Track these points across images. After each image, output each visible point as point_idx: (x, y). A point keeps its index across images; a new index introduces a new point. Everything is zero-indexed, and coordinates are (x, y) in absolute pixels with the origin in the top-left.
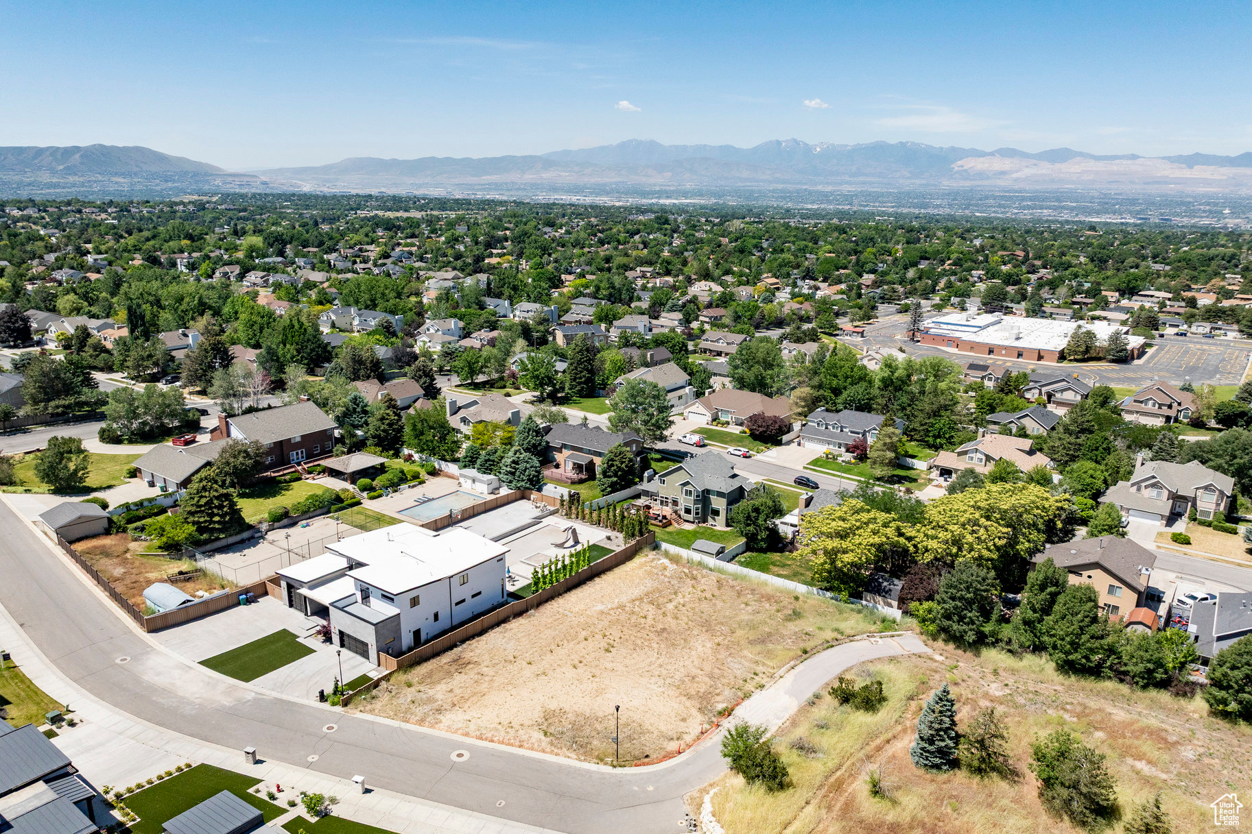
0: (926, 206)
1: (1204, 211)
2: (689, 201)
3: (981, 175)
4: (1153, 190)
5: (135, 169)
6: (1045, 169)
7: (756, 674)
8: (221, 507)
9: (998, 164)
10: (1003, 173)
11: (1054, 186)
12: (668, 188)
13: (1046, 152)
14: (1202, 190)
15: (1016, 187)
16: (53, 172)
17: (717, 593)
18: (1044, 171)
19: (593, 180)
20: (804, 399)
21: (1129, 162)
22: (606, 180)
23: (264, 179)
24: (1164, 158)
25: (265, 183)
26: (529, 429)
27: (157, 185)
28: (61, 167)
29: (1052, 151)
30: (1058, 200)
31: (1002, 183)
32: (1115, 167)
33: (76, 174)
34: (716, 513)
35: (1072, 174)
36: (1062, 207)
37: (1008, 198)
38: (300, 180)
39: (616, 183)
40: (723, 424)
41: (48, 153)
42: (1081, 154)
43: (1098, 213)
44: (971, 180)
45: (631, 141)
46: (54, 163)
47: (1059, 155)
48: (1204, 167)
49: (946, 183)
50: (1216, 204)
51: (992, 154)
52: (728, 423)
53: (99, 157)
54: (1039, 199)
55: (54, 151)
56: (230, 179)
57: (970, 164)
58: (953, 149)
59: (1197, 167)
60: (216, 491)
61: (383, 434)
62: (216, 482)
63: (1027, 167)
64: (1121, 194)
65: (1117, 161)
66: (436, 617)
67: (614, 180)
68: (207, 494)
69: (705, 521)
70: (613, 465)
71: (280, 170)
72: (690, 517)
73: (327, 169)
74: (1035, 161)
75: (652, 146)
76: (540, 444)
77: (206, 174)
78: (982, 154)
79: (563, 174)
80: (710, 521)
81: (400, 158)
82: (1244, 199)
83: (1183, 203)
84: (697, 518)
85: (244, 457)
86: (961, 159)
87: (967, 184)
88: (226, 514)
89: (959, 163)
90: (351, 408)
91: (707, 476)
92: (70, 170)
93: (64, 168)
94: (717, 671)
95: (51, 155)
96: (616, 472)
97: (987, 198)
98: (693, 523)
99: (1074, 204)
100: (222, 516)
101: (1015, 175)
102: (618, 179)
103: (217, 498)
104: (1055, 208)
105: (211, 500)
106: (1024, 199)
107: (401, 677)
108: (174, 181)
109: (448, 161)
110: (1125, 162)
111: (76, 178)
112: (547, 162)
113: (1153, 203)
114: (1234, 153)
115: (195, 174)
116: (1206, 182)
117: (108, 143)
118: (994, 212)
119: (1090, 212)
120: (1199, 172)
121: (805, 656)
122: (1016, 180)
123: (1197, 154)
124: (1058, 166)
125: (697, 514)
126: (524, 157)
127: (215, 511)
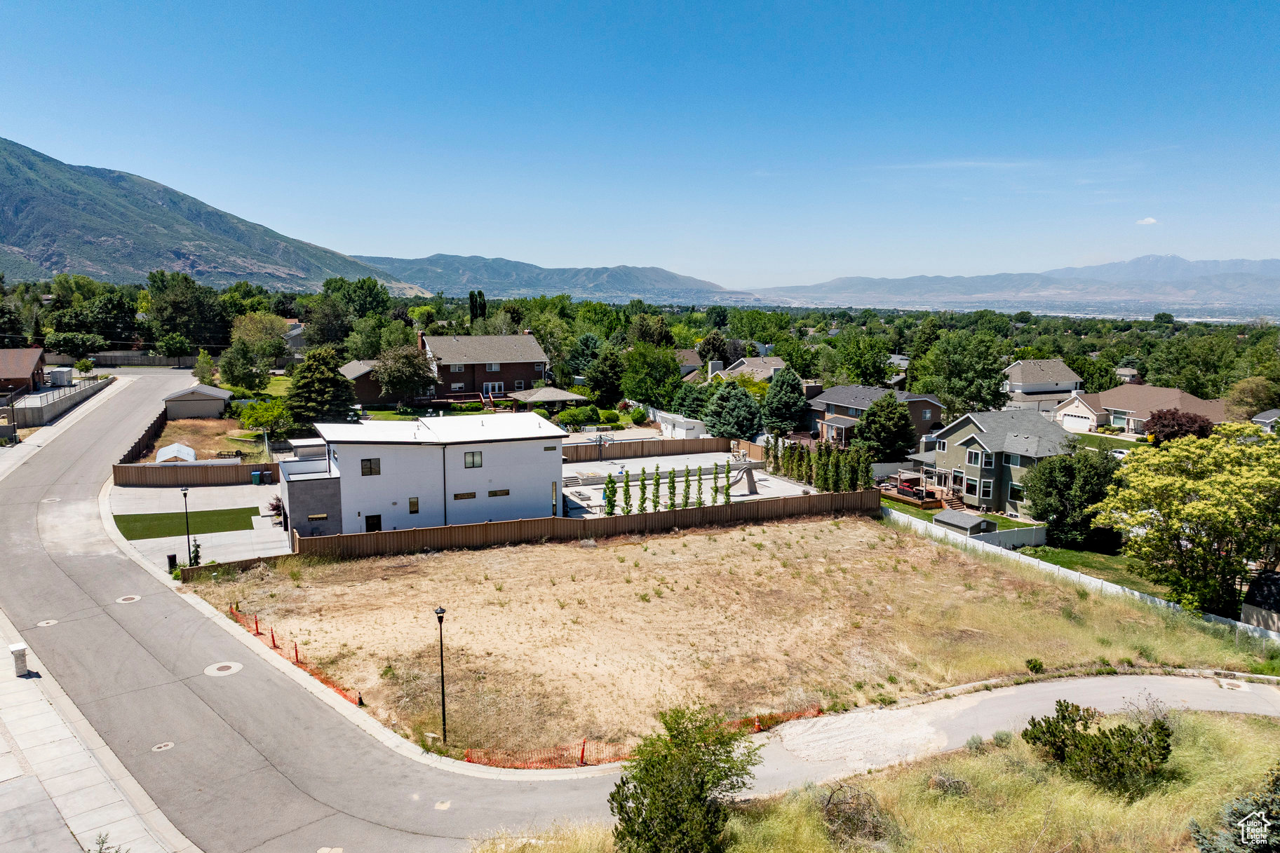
2: (1215, 320)
5: (649, 287)
7: (892, 680)
8: (321, 392)
12: (1190, 307)
16: (585, 288)
17: (927, 567)
19: (1098, 299)
20: (1254, 394)
22: (1114, 298)
23: (757, 296)
25: (758, 300)
26: (783, 383)
27: (665, 300)
28: (592, 285)
33: (602, 291)
34: (1018, 494)
38: (792, 298)
39: (1125, 301)
40: (1113, 431)
41: (583, 273)
45: (1149, 257)
46: (586, 282)
52: (1122, 430)
53: (622, 276)
55: (588, 271)
56: (728, 296)
60: (322, 373)
61: (600, 376)
62: (326, 364)
66: (414, 508)
67: (1124, 298)
68: (309, 375)
69: (1000, 508)
70: (874, 422)
71: (774, 289)
72: (974, 499)
73: (818, 288)
75: (1174, 261)
76: (795, 404)
77: (708, 292)
79: (1063, 292)
80: (1010, 510)
81: (890, 276)
84: (985, 502)
85: (403, 363)
88: (326, 402)
90: (580, 351)
91: (1010, 435)
92: (598, 288)
93: (594, 286)
94: (817, 662)
95: (586, 275)
96: (877, 434)
98: (977, 508)
100: (322, 403)
102: (1129, 298)
103: (320, 381)
105: (313, 382)
107: (295, 565)
108: (679, 297)
109: (938, 279)
111: (601, 294)
112: (1046, 280)
115: (699, 291)
117: (630, 265)
121: (1032, 675)
125: (986, 493)
126: (1021, 275)
127: (313, 396)
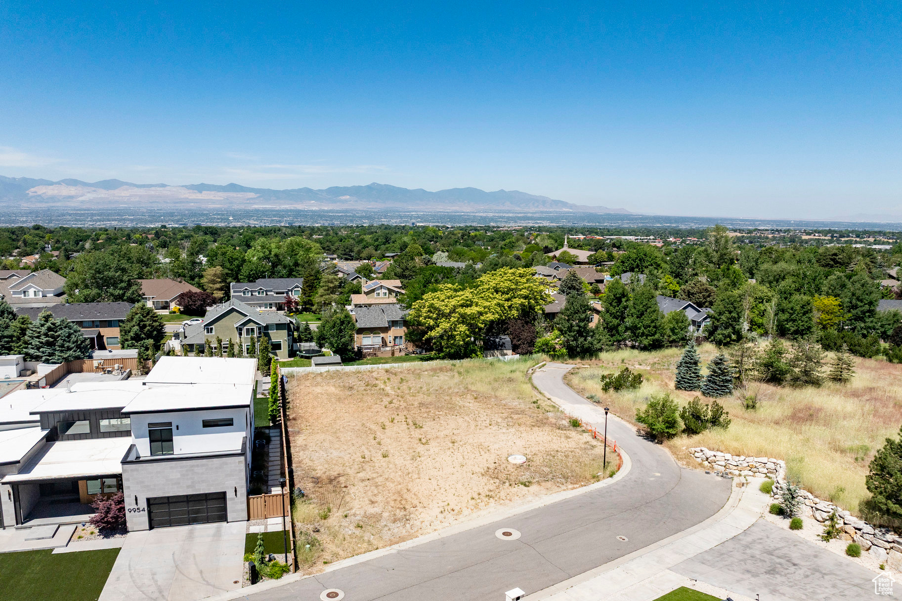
0: (14, 222)
1: (218, 219)
3: (53, 199)
4: (181, 207)
6: (102, 194)
9: (66, 191)
10: (71, 197)
11: (113, 206)
13: (100, 182)
14: (211, 206)
15: (84, 207)
18: (103, 196)
21: (161, 189)
24: (183, 186)
29: (105, 181)
30: (119, 215)
31: (73, 204)
32: (152, 192)
34: (277, 346)
35: (123, 198)
36: (124, 219)
37: (79, 215)
42: (127, 184)
43: (151, 222)
44: (46, 202)
47: (110, 184)
48: (208, 192)
49: (25, 205)
50: (223, 215)
51: (59, 183)
54: (105, 215)
57: (41, 190)
58: (25, 180)
59: (204, 192)
63: (89, 192)
64: (161, 210)
65: (153, 188)
74: (93, 189)
78: (51, 183)
82: (237, 211)
83: (203, 215)
86: (33, 187)
87: (44, 206)
89: (33, 190)
97: (63, 215)
99: (132, 217)
101: (81, 199)
104: (119, 221)
106: (93, 215)
110: (158, 189)
113: (185, 215)
114: (224, 184)
116: (213, 202)
118: (74, 224)
119: (146, 222)
120: (205, 195)
122: (82, 202)
123: (202, 184)
124: (111, 192)
